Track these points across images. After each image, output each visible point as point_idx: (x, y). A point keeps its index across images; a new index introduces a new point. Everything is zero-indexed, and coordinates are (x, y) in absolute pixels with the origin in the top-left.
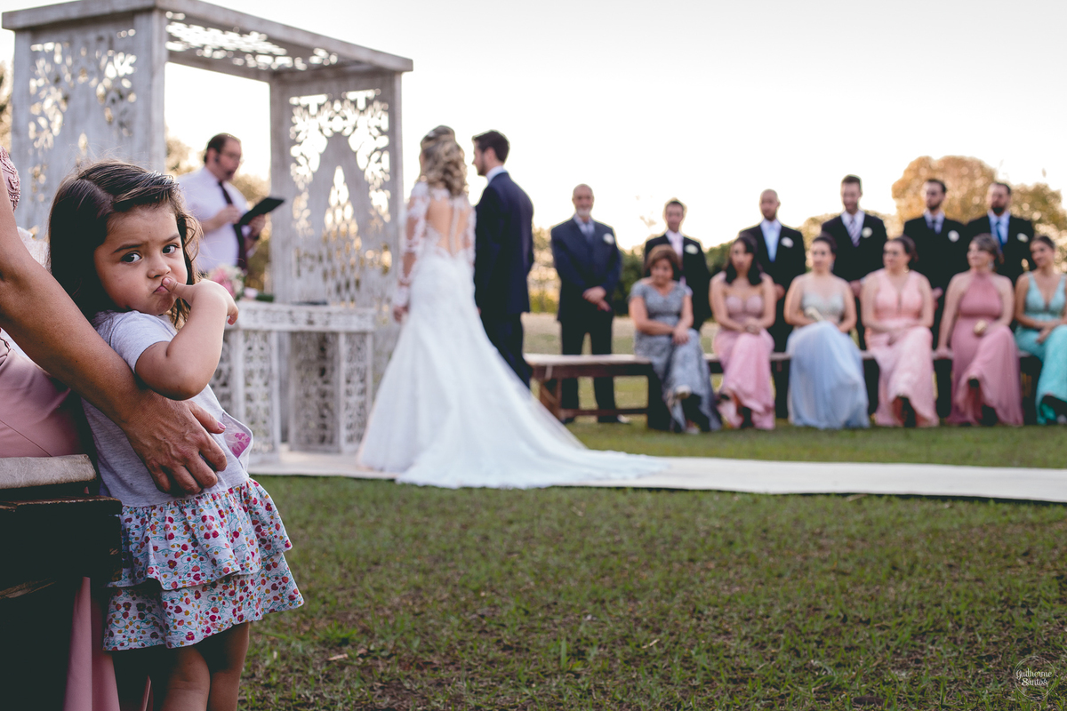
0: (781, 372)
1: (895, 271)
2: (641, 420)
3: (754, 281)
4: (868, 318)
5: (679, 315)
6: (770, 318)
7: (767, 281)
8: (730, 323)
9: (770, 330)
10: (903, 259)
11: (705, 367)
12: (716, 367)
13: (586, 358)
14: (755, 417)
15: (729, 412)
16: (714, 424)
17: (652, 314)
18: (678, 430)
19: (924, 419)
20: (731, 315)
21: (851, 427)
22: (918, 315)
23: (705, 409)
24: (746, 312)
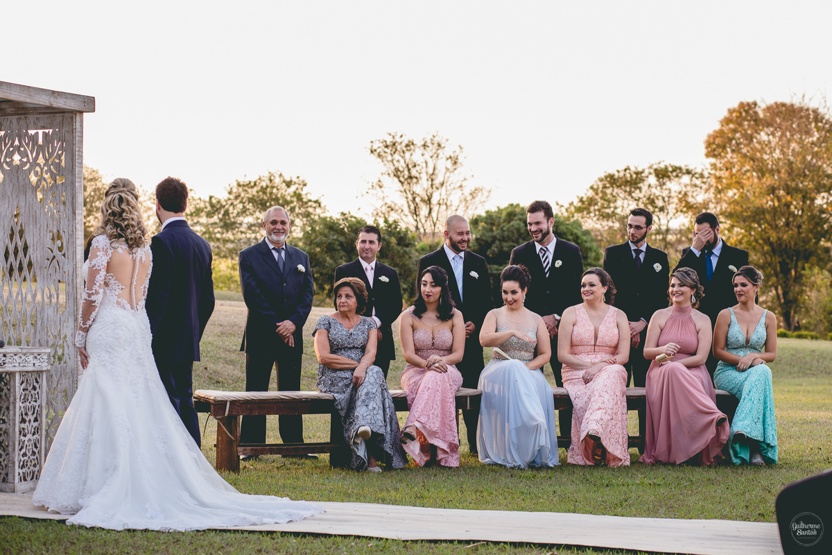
0: (470, 408)
1: (591, 304)
2: (325, 457)
3: (444, 315)
4: (564, 353)
5: (363, 349)
6: (459, 354)
7: (458, 315)
8: (418, 359)
9: (459, 366)
10: (600, 290)
11: (388, 402)
12: (402, 404)
13: (273, 393)
14: (441, 456)
15: (413, 450)
16: (397, 462)
17: (335, 348)
18: (361, 467)
19: (616, 459)
20: (418, 350)
21: (536, 466)
22: (615, 350)
23: (387, 447)
24: (434, 347)
